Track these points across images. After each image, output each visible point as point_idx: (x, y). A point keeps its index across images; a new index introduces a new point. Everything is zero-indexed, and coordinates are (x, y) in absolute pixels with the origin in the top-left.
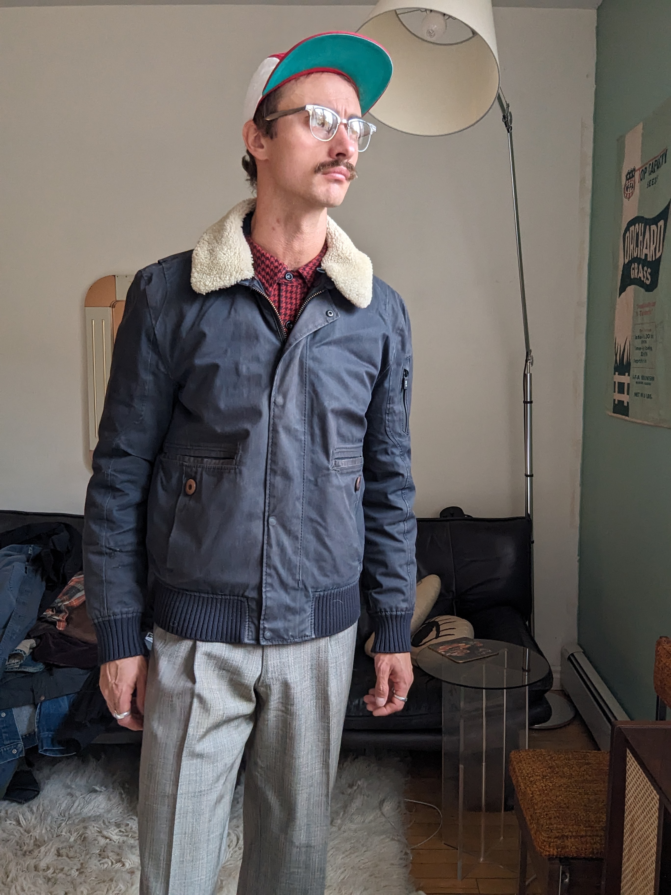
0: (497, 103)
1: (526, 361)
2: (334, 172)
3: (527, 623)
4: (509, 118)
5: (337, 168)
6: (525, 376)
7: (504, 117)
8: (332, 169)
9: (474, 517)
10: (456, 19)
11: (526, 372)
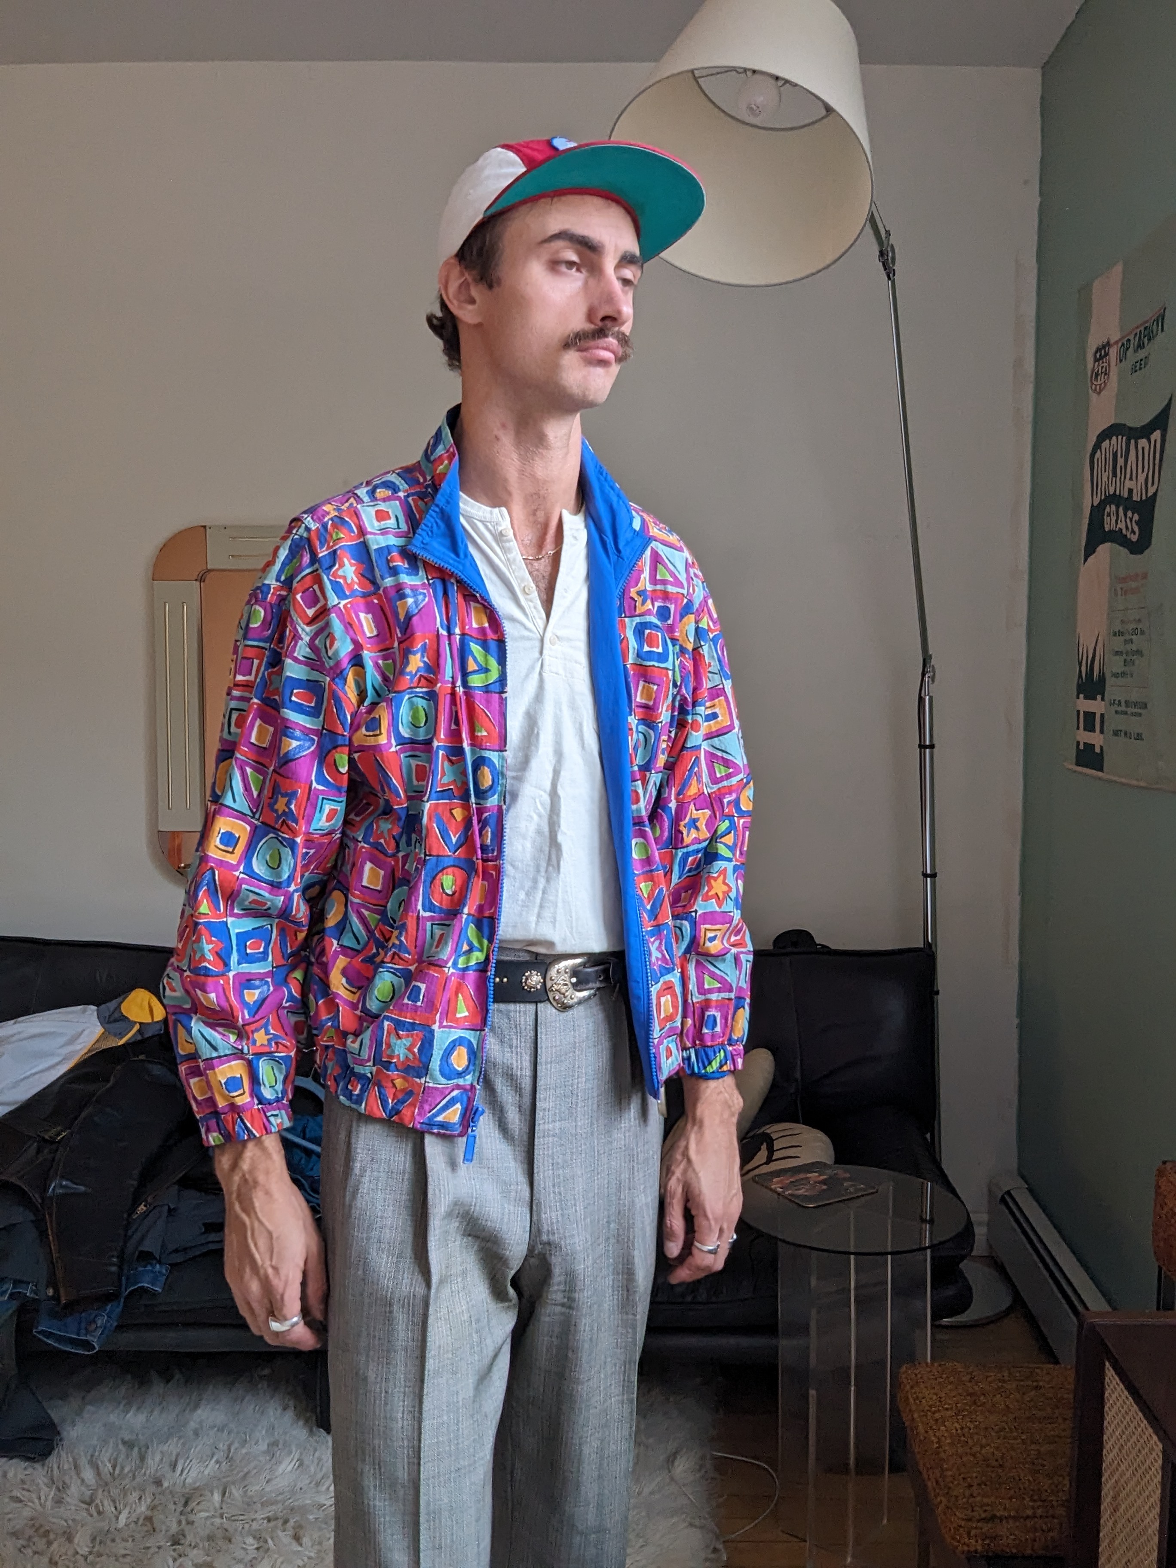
0: (869, 230)
1: (923, 675)
2: (598, 348)
3: (928, 1136)
4: (890, 255)
5: (602, 342)
6: (921, 700)
7: (882, 253)
8: (592, 343)
9: (833, 947)
10: (796, 85)
11: (923, 695)
